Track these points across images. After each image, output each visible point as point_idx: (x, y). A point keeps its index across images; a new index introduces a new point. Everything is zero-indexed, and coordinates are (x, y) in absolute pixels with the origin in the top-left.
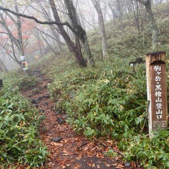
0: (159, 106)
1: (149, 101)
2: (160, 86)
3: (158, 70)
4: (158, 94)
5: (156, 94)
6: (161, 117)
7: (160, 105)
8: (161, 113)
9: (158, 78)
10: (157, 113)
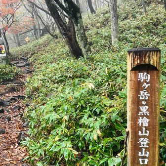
0: (144, 142)
1: (128, 133)
2: (147, 107)
3: (145, 81)
4: (144, 122)
5: (140, 121)
6: (146, 163)
7: (146, 141)
8: (147, 155)
9: (144, 95)
10: (140, 154)
